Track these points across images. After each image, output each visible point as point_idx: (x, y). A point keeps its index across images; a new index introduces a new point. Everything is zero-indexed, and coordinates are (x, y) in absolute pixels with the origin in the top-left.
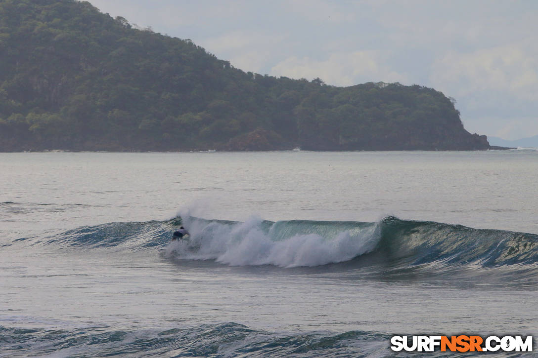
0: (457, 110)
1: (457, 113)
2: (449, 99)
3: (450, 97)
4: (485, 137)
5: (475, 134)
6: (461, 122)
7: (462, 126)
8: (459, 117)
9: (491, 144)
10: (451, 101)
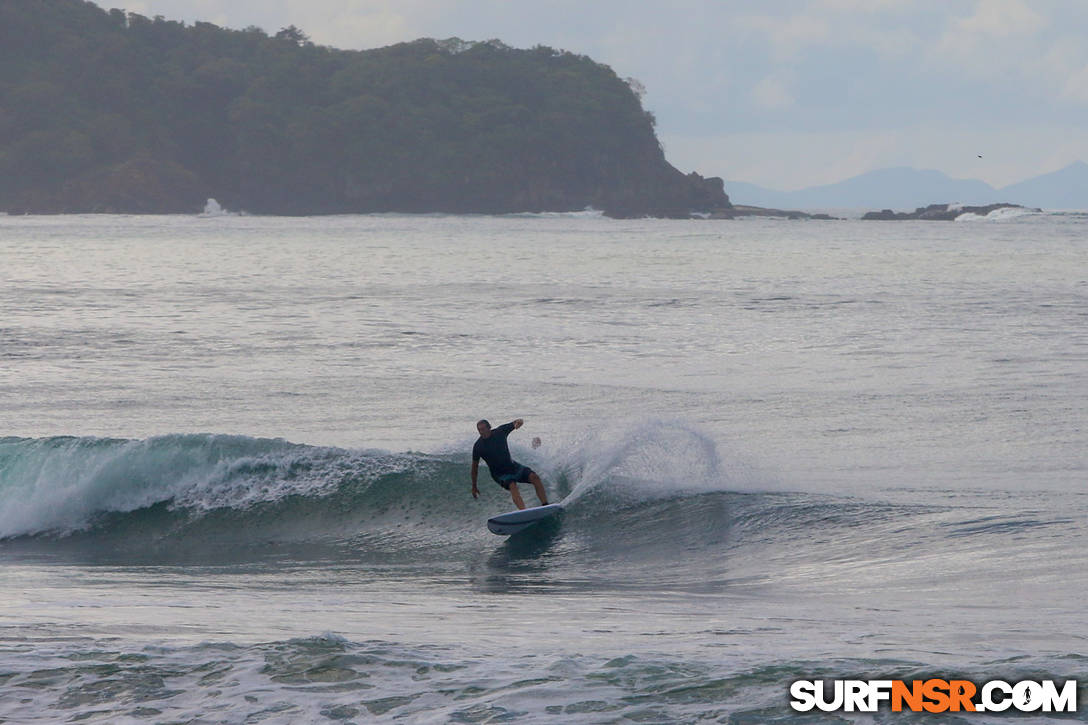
0: (648, 113)
1: (648, 121)
2: (626, 85)
3: (630, 79)
4: (717, 183)
5: (694, 173)
6: (657, 142)
7: (660, 153)
8: (653, 131)
9: (734, 201)
10: (633, 89)
